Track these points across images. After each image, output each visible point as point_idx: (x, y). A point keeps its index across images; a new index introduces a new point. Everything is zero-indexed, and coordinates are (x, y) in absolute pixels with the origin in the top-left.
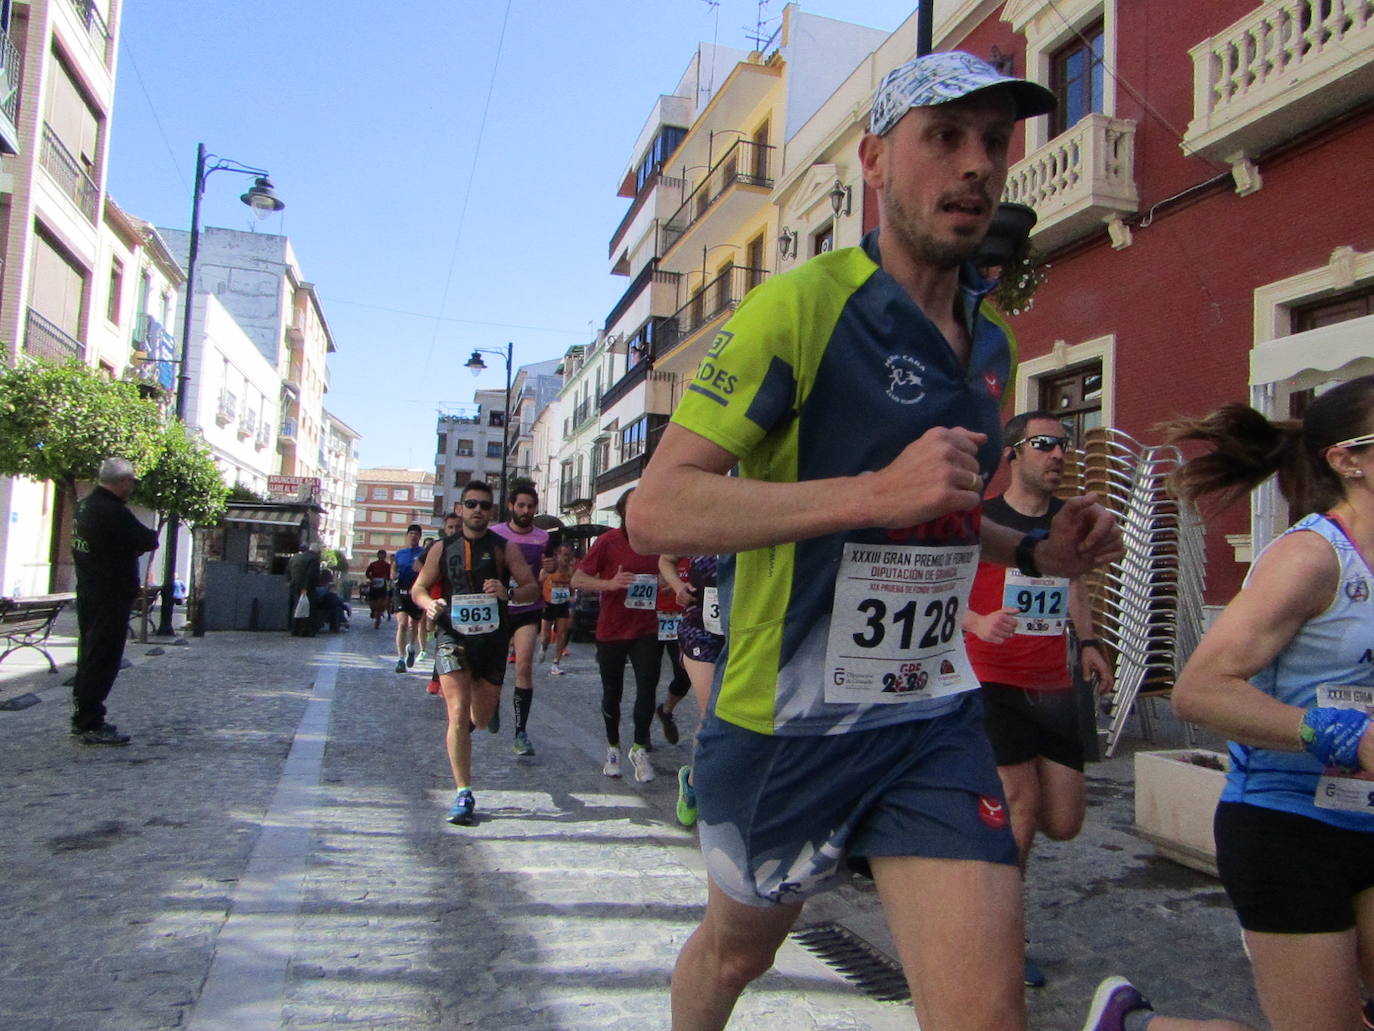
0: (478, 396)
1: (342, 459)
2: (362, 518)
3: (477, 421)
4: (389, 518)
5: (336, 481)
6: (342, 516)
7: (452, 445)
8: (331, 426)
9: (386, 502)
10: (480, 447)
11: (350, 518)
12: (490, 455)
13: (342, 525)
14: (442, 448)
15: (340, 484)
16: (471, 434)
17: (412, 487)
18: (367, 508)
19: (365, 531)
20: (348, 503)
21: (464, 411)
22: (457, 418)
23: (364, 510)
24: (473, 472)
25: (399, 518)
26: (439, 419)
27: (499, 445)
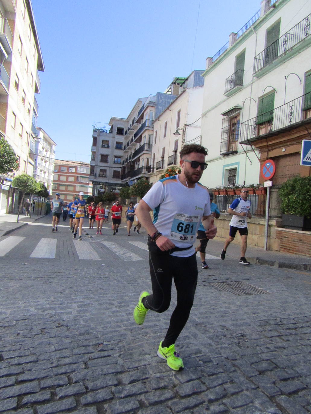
0: (112, 120)
1: (49, 153)
2: (57, 179)
3: (111, 132)
4: (67, 179)
5: (46, 162)
6: (48, 177)
7: (100, 143)
8: (44, 137)
9: (66, 173)
10: (112, 144)
11: (52, 178)
12: (117, 148)
13: (48, 180)
14: (95, 143)
15: (48, 163)
16: (109, 138)
17: (77, 167)
18: (59, 175)
19: (58, 184)
20: (50, 172)
21: (105, 127)
22: (102, 130)
23: (57, 176)
24: (109, 155)
25: (72, 179)
26: (94, 130)
27: (121, 143)
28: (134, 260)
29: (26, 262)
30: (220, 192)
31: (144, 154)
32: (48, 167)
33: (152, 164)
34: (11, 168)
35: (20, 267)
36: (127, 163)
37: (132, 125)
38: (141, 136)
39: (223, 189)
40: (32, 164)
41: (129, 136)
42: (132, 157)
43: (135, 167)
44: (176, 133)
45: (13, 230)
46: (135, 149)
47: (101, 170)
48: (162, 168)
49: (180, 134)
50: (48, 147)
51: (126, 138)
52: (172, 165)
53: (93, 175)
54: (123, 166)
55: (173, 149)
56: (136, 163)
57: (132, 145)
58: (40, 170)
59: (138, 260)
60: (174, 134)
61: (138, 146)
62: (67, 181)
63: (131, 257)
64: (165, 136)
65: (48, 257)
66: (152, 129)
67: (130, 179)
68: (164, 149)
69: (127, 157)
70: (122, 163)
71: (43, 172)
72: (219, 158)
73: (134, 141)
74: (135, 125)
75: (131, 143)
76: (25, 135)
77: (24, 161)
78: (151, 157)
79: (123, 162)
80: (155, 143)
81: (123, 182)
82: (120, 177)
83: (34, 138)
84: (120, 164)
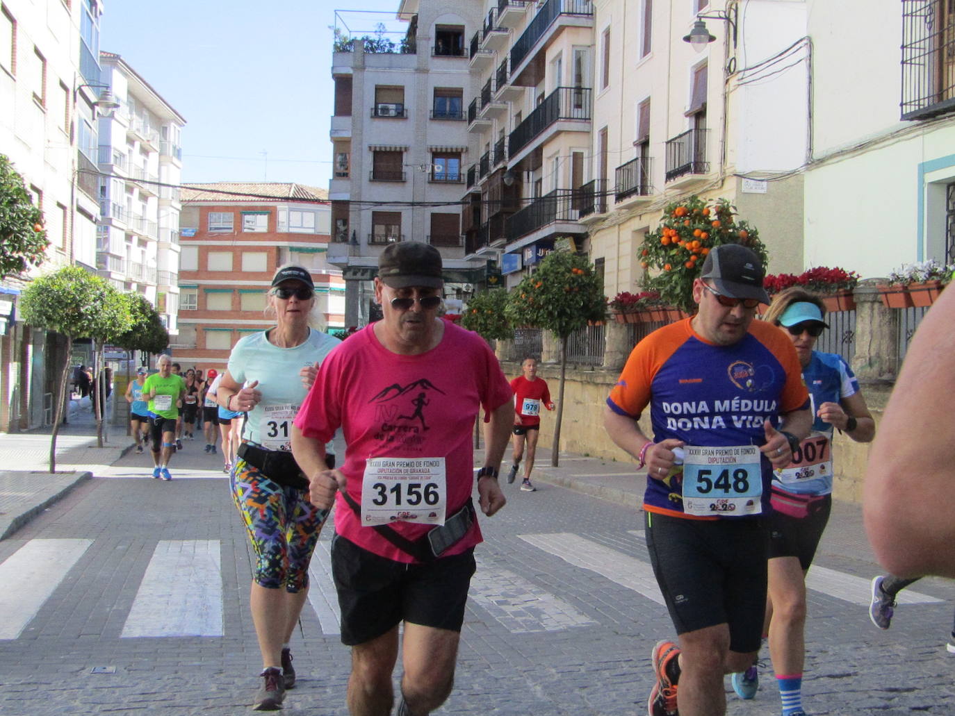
1: (154, 157)
2: (193, 265)
3: (410, 47)
4: (237, 262)
5: (144, 197)
6: (157, 258)
7: (364, 97)
8: (130, 93)
9: (232, 237)
10: (418, 100)
11: (172, 265)
12: (440, 114)
13: (159, 275)
14: (343, 105)
15: (153, 202)
16: (401, 75)
17: (275, 208)
18: (200, 247)
19: (198, 286)
20: (166, 237)
21: (381, 29)
22: (371, 42)
23: (195, 251)
24: (406, 149)
25: (256, 262)
26: (336, 46)
27: (457, 94)
28: (550, 625)
29: (109, 662)
30: (912, 294)
31: (558, 133)
32: (155, 221)
33: (596, 175)
34: (16, 255)
35: (90, 687)
36: (485, 178)
37: (501, 9)
38: (540, 58)
39: (925, 282)
40: (90, 217)
41: (490, 61)
42: (506, 149)
43: (525, 195)
44: (694, 32)
45: (38, 512)
46: (519, 115)
47: (377, 217)
48: (644, 193)
49: (712, 39)
50: (149, 134)
51: (476, 72)
52: (687, 177)
53: (345, 240)
54: (471, 190)
55: (685, 102)
56: (525, 174)
57: (503, 99)
58: (122, 234)
59: (572, 624)
60: (687, 39)
61: (528, 104)
62: (237, 271)
63: (537, 612)
64: (647, 49)
65: (196, 632)
66: (589, 23)
67: (503, 246)
68: (645, 107)
69: (488, 153)
70: (465, 179)
71: (135, 239)
72: (896, 134)
73: (511, 79)
74: (513, 8)
75: (499, 86)
76: (56, 98)
77: (60, 205)
78: (591, 147)
79: (471, 173)
80: (606, 83)
81: (471, 260)
82: (463, 240)
83: (92, 106)
84: (458, 182)
